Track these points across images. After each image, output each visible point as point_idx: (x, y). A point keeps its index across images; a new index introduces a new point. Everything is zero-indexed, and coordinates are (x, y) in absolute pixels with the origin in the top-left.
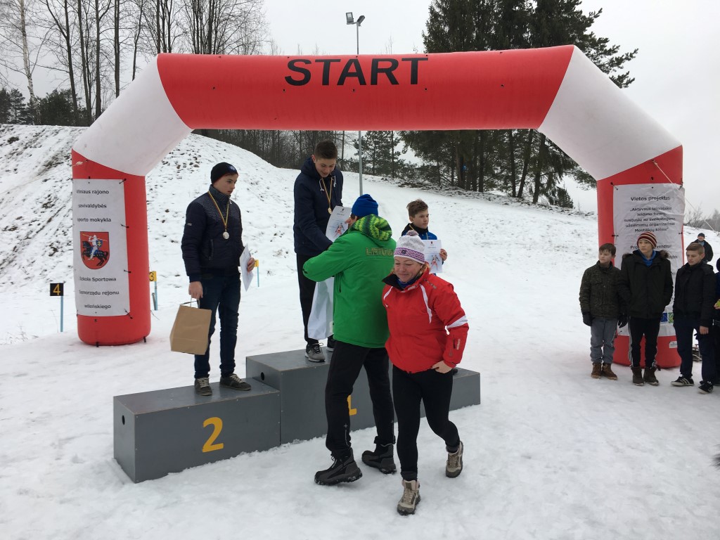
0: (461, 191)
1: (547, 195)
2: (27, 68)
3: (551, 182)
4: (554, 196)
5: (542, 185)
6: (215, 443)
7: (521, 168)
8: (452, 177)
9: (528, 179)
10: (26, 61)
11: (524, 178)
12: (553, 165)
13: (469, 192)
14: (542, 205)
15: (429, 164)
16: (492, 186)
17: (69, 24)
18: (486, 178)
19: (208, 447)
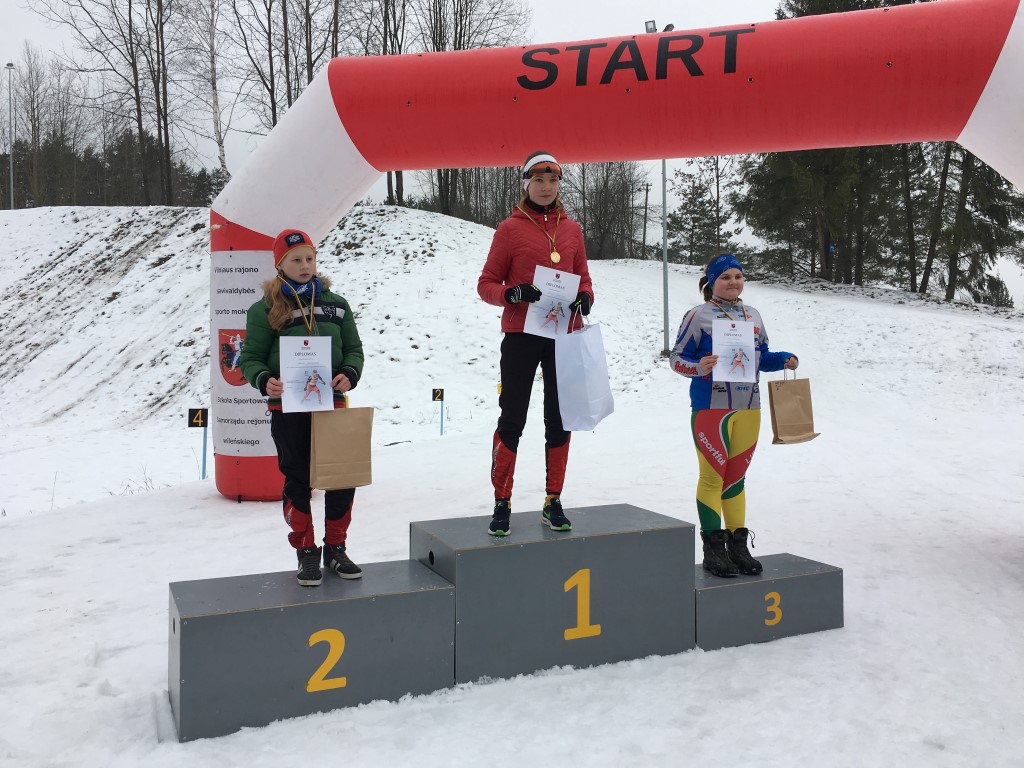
0: (826, 284)
1: (969, 289)
2: (218, 133)
3: (976, 267)
4: (982, 289)
5: (961, 273)
6: (330, 676)
7: (926, 250)
8: (813, 265)
9: (936, 263)
10: (217, 123)
11: (929, 263)
12: (978, 239)
13: (838, 285)
14: (962, 304)
15: (774, 247)
16: (878, 276)
17: (274, 72)
18: (867, 265)
19: (317, 683)
